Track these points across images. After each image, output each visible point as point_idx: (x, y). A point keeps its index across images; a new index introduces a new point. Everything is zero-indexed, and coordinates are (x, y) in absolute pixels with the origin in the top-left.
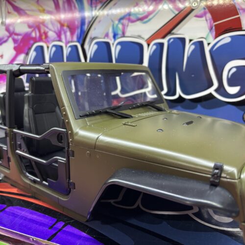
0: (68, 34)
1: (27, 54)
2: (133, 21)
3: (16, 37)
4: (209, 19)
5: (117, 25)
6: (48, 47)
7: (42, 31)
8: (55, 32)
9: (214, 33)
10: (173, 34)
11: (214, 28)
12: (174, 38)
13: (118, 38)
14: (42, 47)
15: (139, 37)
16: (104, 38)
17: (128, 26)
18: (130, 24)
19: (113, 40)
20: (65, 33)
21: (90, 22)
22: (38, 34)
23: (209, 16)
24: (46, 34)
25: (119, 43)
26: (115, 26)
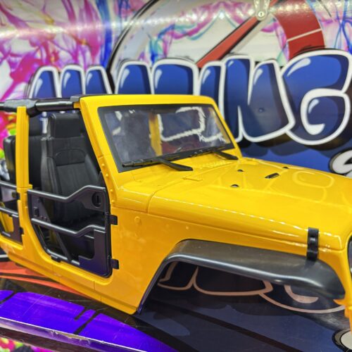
0: (88, 54)
1: (30, 83)
2: (177, 37)
3: (13, 59)
4: (281, 34)
5: (156, 42)
6: (59, 73)
7: (51, 50)
8: (69, 52)
9: (288, 53)
10: (233, 54)
11: (287, 46)
12: (234, 60)
13: (158, 60)
14: (50, 73)
15: (187, 58)
16: (139, 60)
17: (171, 43)
18: (174, 40)
19: (151, 63)
20: (84, 53)
21: (118, 38)
22: (45, 55)
23: (280, 30)
24: (56, 54)
25: (159, 67)
26: (153, 43)
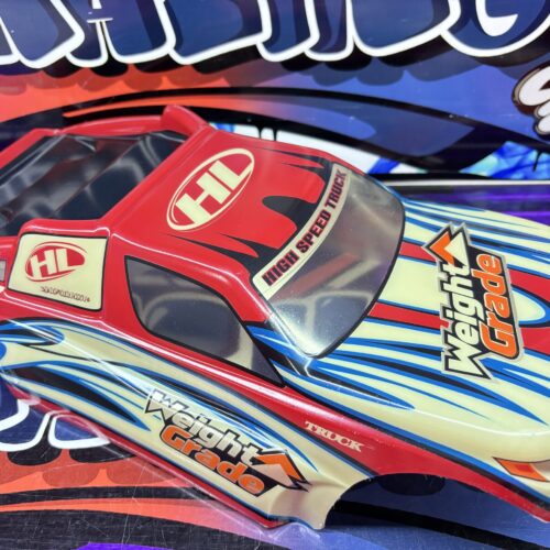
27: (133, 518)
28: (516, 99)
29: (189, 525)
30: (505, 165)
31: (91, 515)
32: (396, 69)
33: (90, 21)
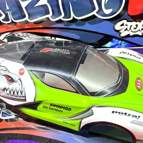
27: (20, 134)
28: (114, 28)
29: (33, 135)
30: (113, 44)
31: (10, 134)
32: (84, 22)
33: (6, 12)
